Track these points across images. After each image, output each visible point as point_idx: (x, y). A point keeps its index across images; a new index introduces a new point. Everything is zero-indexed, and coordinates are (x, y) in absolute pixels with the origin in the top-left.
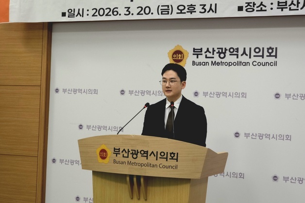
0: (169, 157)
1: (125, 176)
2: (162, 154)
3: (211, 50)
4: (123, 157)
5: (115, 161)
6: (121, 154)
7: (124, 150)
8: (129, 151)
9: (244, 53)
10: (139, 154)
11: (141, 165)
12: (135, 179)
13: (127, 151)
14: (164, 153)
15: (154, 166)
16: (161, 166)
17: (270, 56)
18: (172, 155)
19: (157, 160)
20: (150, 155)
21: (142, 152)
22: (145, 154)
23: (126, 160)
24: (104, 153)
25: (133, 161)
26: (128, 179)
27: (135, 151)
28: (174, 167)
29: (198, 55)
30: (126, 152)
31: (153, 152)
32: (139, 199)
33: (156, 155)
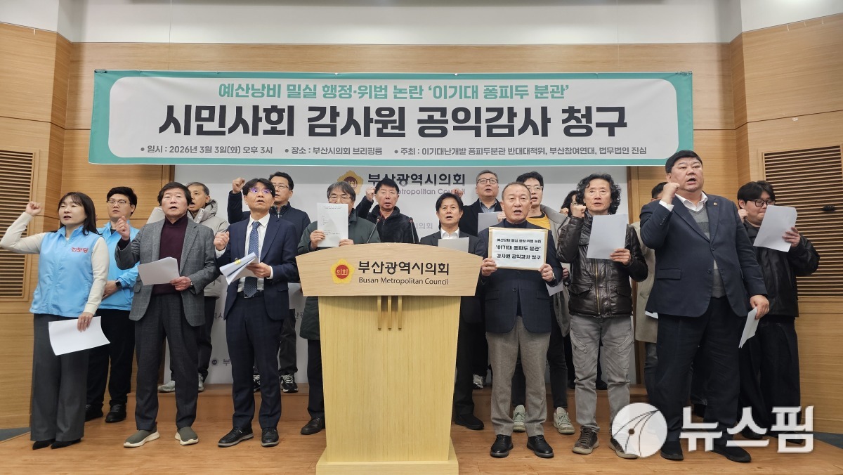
0: (438, 269)
1: (375, 298)
2: (429, 266)
4: (374, 272)
5: (361, 280)
6: (372, 269)
7: (376, 263)
8: (382, 265)
10: (398, 267)
11: (401, 282)
12: (390, 301)
13: (380, 265)
14: (431, 265)
15: (418, 282)
16: (427, 281)
18: (442, 267)
19: (422, 273)
20: (413, 268)
21: (402, 265)
22: (406, 267)
23: (378, 276)
24: (344, 270)
25: (389, 277)
26: (379, 301)
27: (392, 264)
28: (444, 282)
30: (379, 267)
31: (416, 264)
32: (390, 330)
33: (420, 267)
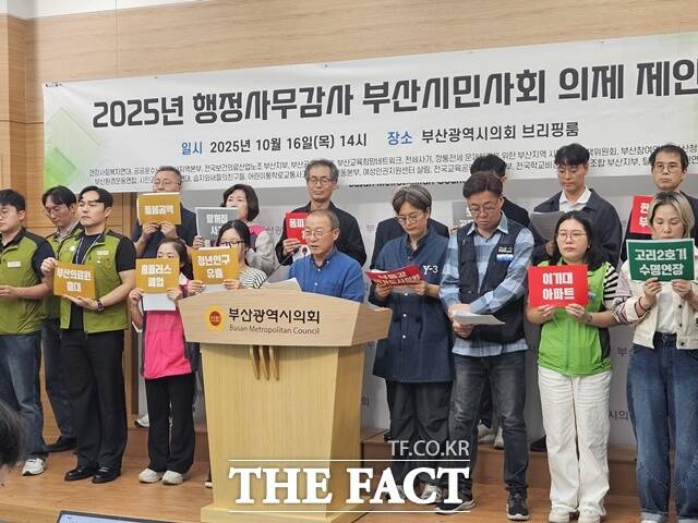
1: (246, 347)
4: (243, 320)
5: (232, 328)
6: (241, 317)
7: (244, 311)
8: (250, 312)
10: (265, 315)
11: (269, 331)
12: (261, 351)
14: (300, 312)
15: (286, 331)
16: (296, 330)
18: (311, 315)
19: (290, 322)
20: (280, 316)
22: (274, 314)
23: (247, 324)
24: (217, 317)
25: (257, 325)
26: (251, 351)
27: (260, 311)
28: (314, 332)
30: (247, 314)
31: (284, 312)
32: (268, 379)
33: (288, 316)
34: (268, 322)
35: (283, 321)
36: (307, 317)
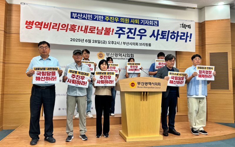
1: (141, 92)
3: (112, 54)
4: (142, 85)
5: (138, 87)
7: (142, 82)
9: (124, 55)
11: (149, 88)
14: (156, 83)
16: (155, 87)
17: (132, 57)
21: (149, 83)
25: (146, 86)
27: (146, 83)
28: (159, 88)
29: (108, 55)
32: (144, 101)
34: (149, 86)
35: (152, 85)
36: (158, 84)
